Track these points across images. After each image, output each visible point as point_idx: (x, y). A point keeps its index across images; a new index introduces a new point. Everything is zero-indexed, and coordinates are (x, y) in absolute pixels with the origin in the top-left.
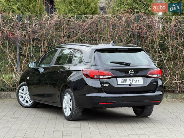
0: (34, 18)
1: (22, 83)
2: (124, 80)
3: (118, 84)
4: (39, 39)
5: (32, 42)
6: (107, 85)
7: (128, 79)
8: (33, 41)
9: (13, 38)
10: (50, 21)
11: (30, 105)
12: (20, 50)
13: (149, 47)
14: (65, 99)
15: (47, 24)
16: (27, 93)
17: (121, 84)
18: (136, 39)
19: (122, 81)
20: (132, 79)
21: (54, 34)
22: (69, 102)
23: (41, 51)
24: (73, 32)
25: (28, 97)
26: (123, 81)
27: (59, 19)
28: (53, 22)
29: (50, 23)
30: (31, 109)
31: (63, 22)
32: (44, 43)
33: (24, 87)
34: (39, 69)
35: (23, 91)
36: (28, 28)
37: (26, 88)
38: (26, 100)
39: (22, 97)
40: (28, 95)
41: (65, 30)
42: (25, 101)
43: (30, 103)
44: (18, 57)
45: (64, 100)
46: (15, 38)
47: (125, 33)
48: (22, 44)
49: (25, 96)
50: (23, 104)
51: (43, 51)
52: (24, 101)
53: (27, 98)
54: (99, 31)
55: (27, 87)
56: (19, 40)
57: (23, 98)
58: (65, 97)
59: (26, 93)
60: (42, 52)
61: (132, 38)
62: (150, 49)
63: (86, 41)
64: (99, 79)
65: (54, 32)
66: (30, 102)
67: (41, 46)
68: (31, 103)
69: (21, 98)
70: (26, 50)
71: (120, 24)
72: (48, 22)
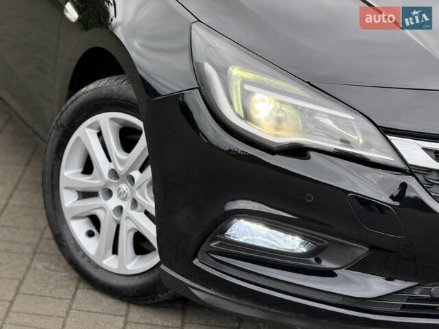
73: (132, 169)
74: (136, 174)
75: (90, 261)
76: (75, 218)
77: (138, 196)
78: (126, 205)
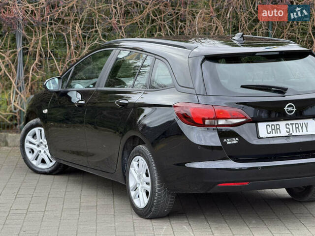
1: (32, 122)
2: (273, 128)
3: (259, 138)
4: (64, 20)
5: (48, 25)
6: (235, 141)
7: (282, 124)
8: (51, 24)
9: (8, 18)
11: (50, 169)
12: (23, 44)
14: (133, 167)
16: (44, 143)
17: (267, 138)
19: (270, 129)
20: (292, 124)
21: (96, 7)
22: (144, 175)
23: (67, 45)
24: (136, 3)
25: (45, 152)
26: (272, 130)
30: (53, 176)
32: (74, 28)
33: (36, 130)
34: (69, 94)
35: (33, 137)
37: (41, 131)
38: (42, 157)
39: (32, 151)
40: (46, 146)
42: (40, 159)
43: (49, 165)
44: (20, 58)
45: (132, 170)
46: (13, 19)
48: (27, 30)
49: (39, 149)
50: (36, 167)
51: (72, 44)
52: (36, 159)
53: (44, 154)
55: (42, 129)
56: (21, 22)
57: (35, 154)
58: (134, 163)
59: (41, 143)
60: (70, 46)
64: (216, 126)
65: (94, 4)
66: (51, 161)
67: (68, 35)
68: (51, 164)
69: (30, 152)
70: (37, 43)
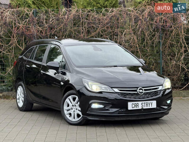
0: (51, 12)
5: (49, 38)
9: (29, 34)
10: (68, 15)
13: (174, 41)
15: (65, 19)
18: (160, 33)
21: (73, 29)
24: (93, 26)
27: (78, 13)
28: (71, 16)
29: (68, 18)
31: (82, 16)
36: (45, 23)
41: (84, 24)
46: (31, 35)
47: (148, 26)
54: (121, 25)
61: (155, 32)
62: (175, 43)
63: (106, 36)
65: (72, 27)
71: (142, 17)
72: (66, 17)
73: (75, 104)
74: (76, 104)
75: (70, 121)
76: (67, 114)
77: (77, 108)
78: (75, 110)
